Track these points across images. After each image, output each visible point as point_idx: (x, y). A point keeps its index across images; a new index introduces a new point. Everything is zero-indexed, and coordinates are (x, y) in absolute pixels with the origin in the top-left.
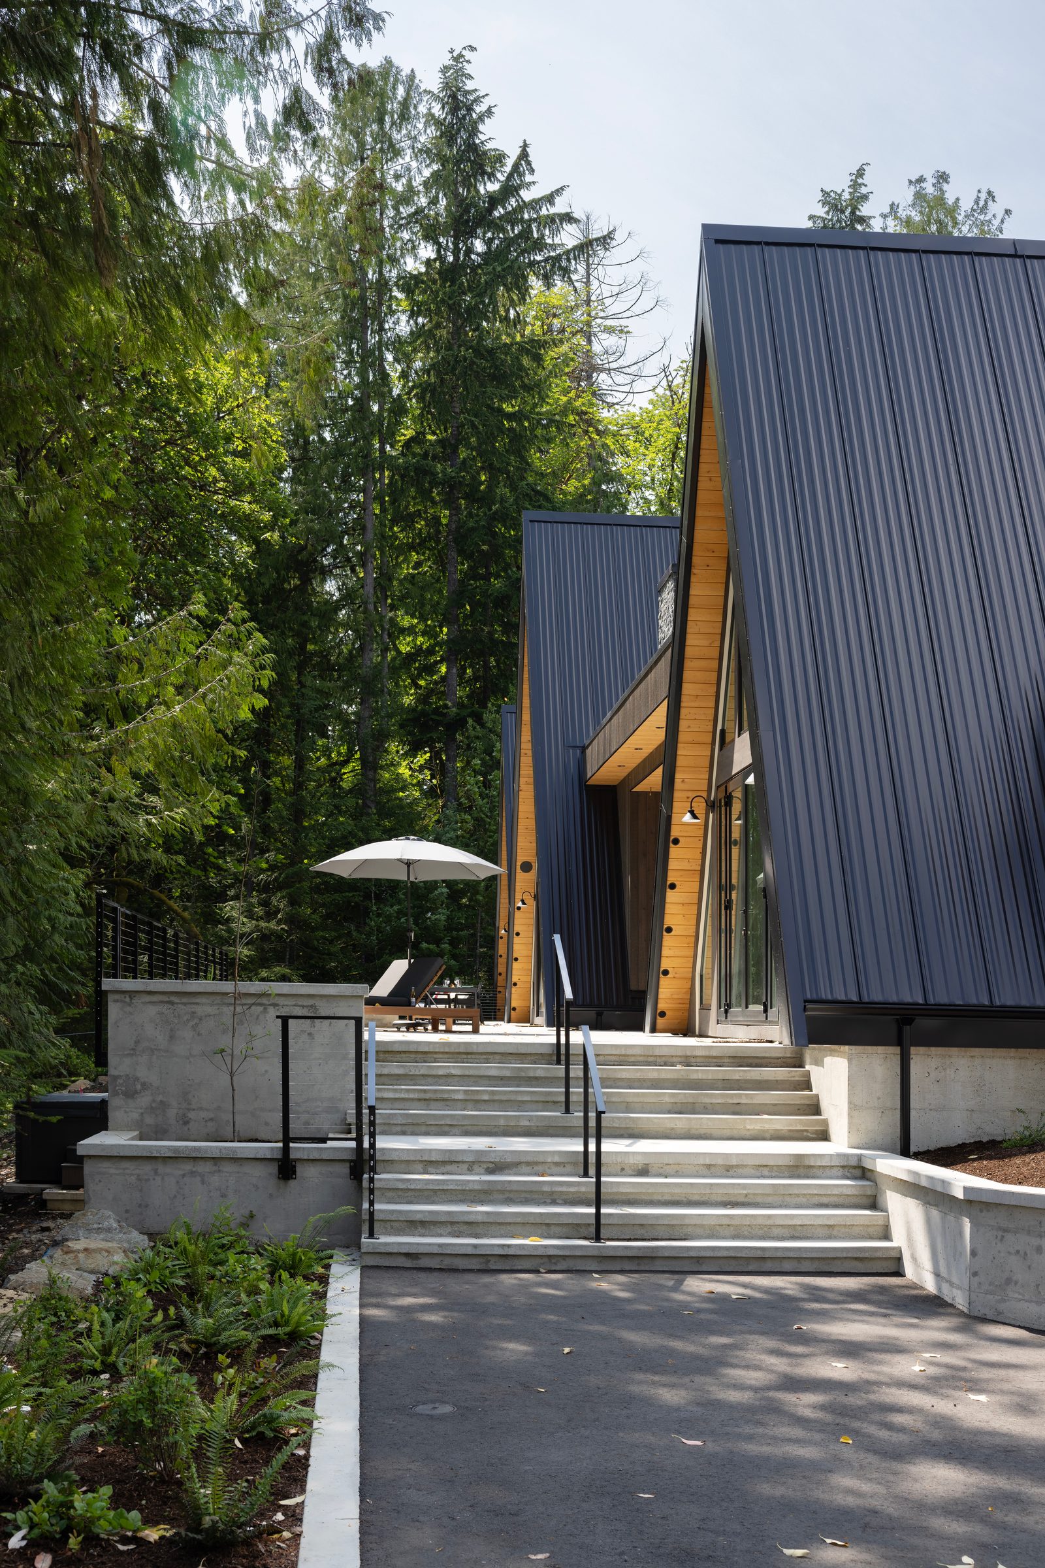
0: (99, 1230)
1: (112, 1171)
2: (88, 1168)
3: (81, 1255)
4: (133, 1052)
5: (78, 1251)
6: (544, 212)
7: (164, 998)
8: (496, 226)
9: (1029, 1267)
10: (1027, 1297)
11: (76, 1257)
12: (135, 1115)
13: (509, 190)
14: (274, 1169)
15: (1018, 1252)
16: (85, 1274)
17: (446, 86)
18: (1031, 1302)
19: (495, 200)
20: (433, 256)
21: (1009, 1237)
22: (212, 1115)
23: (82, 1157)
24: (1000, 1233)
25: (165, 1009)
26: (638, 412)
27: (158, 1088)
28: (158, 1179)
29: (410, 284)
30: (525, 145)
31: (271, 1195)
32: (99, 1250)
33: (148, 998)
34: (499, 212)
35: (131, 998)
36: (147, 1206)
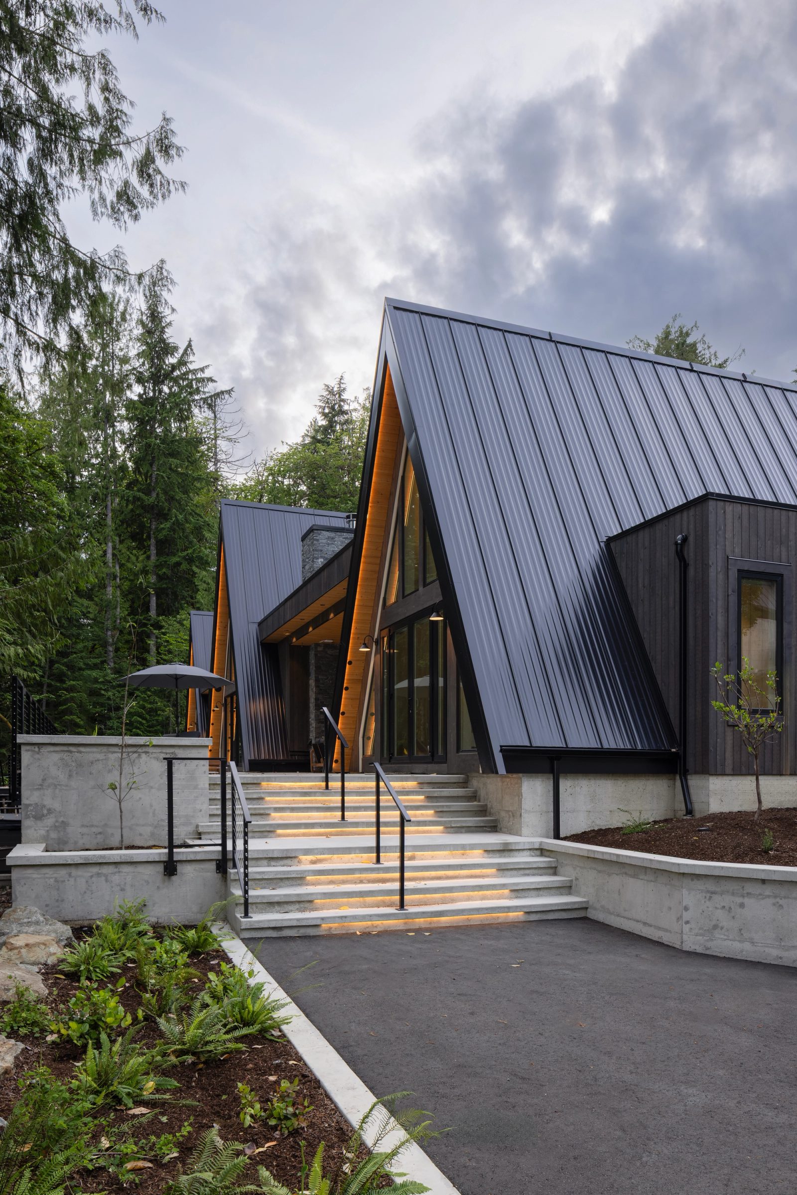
0: (29, 924)
1: (35, 876)
2: (15, 874)
3: (23, 951)
4: (41, 787)
5: (21, 947)
6: (199, 376)
7: (65, 748)
8: (176, 380)
9: (733, 917)
10: (731, 937)
11: (19, 952)
12: (42, 832)
13: (182, 362)
14: (160, 868)
15: (724, 907)
16: (29, 966)
17: (149, 308)
18: (734, 940)
19: (174, 367)
20: (142, 392)
21: (715, 897)
22: (100, 830)
23: (11, 867)
24: (708, 895)
25: (65, 756)
26: (238, 484)
27: (60, 812)
28: (72, 880)
29: (130, 405)
30: (190, 341)
31: (158, 887)
32: (37, 944)
33: (52, 748)
34: (177, 373)
35: (39, 749)
36: (63, 901)
